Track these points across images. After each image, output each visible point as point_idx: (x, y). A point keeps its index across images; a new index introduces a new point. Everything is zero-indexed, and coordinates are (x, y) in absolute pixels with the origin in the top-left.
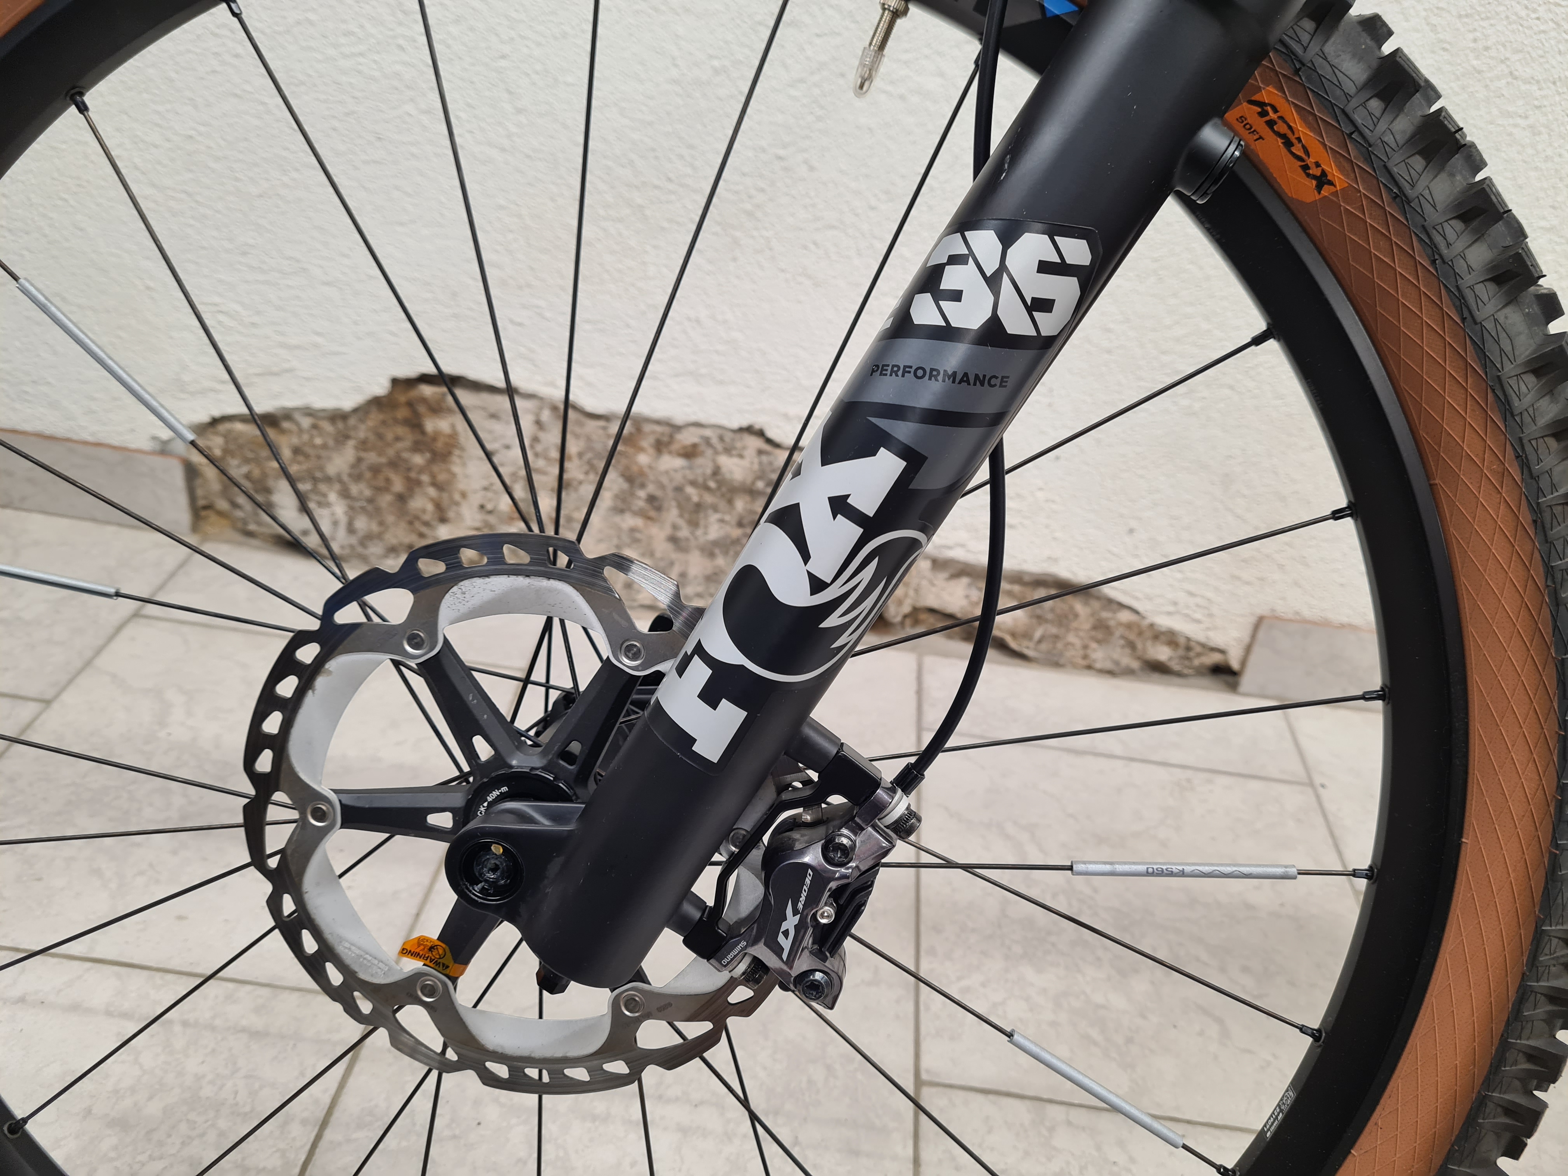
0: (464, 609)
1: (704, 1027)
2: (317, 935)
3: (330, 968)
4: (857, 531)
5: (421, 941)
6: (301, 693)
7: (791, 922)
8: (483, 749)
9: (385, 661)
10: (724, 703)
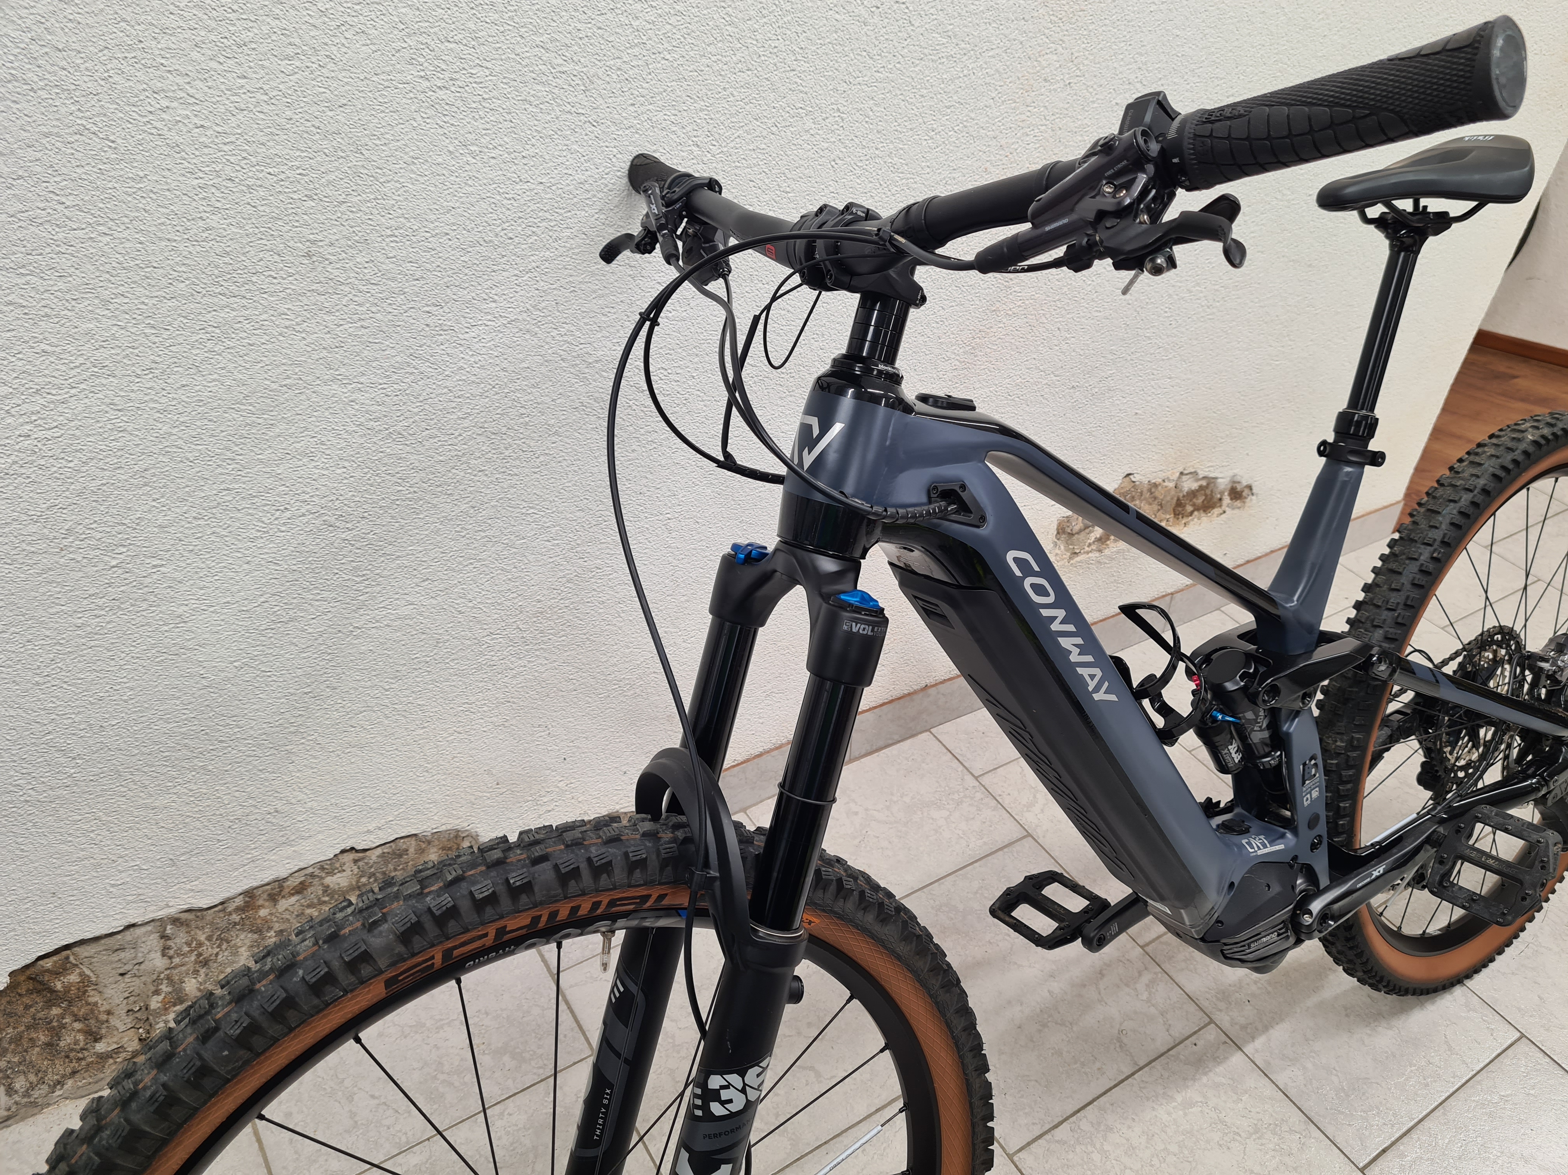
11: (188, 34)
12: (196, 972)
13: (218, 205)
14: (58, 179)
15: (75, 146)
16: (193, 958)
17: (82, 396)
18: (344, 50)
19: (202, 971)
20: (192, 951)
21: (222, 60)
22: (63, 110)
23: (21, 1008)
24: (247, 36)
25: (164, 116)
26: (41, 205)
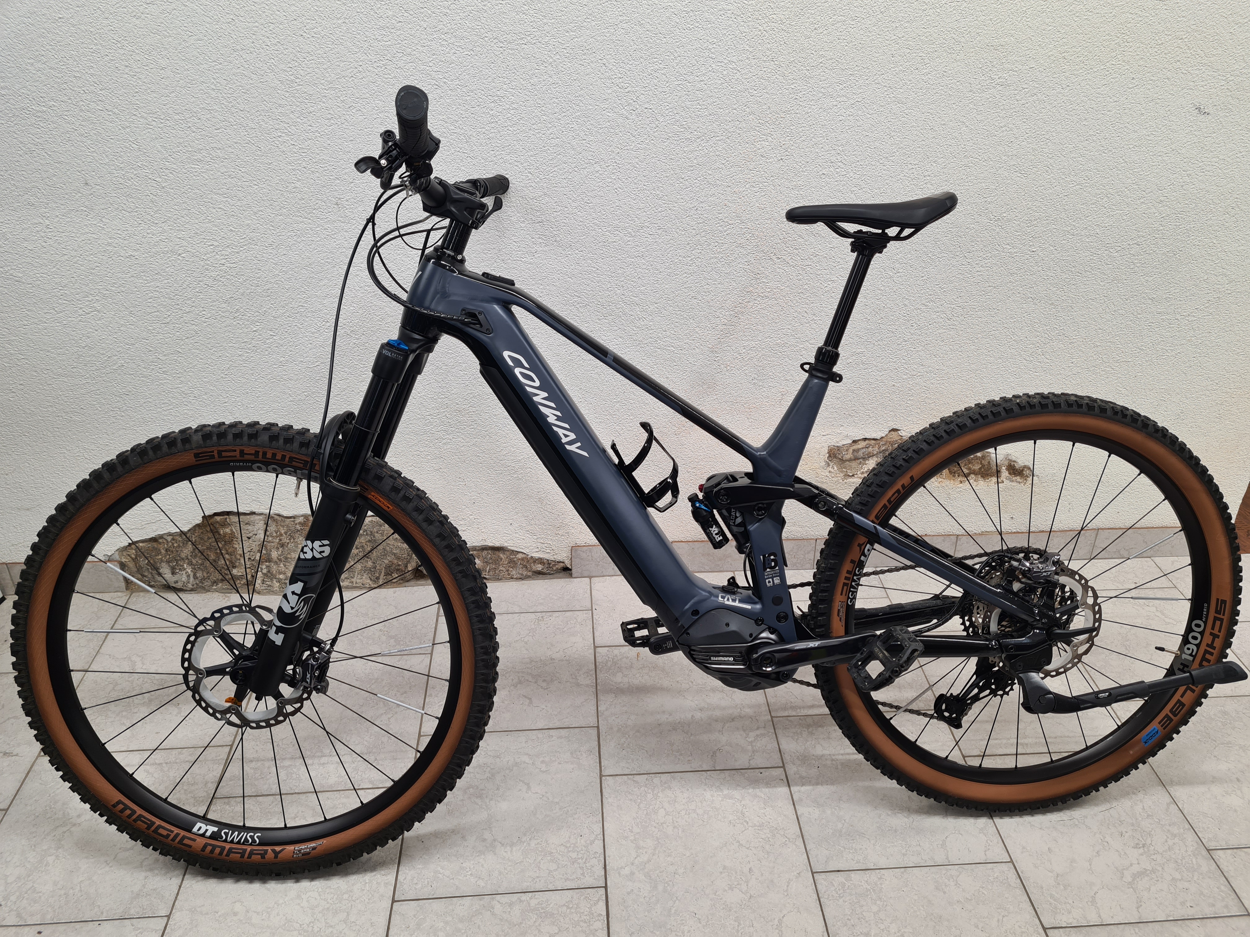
0: (226, 622)
1: (299, 705)
2: (205, 702)
3: (209, 709)
4: (297, 597)
5: (230, 698)
6: (192, 648)
7: (308, 676)
8: (237, 653)
9: (211, 637)
10: (279, 634)
11: (289, 107)
12: (278, 548)
13: (300, 178)
14: (239, 161)
15: (246, 148)
16: (278, 541)
17: (244, 251)
18: (352, 117)
19: (281, 549)
20: (277, 537)
21: (302, 118)
22: (242, 134)
23: (206, 537)
24: (311, 109)
25: (279, 139)
26: (233, 170)
